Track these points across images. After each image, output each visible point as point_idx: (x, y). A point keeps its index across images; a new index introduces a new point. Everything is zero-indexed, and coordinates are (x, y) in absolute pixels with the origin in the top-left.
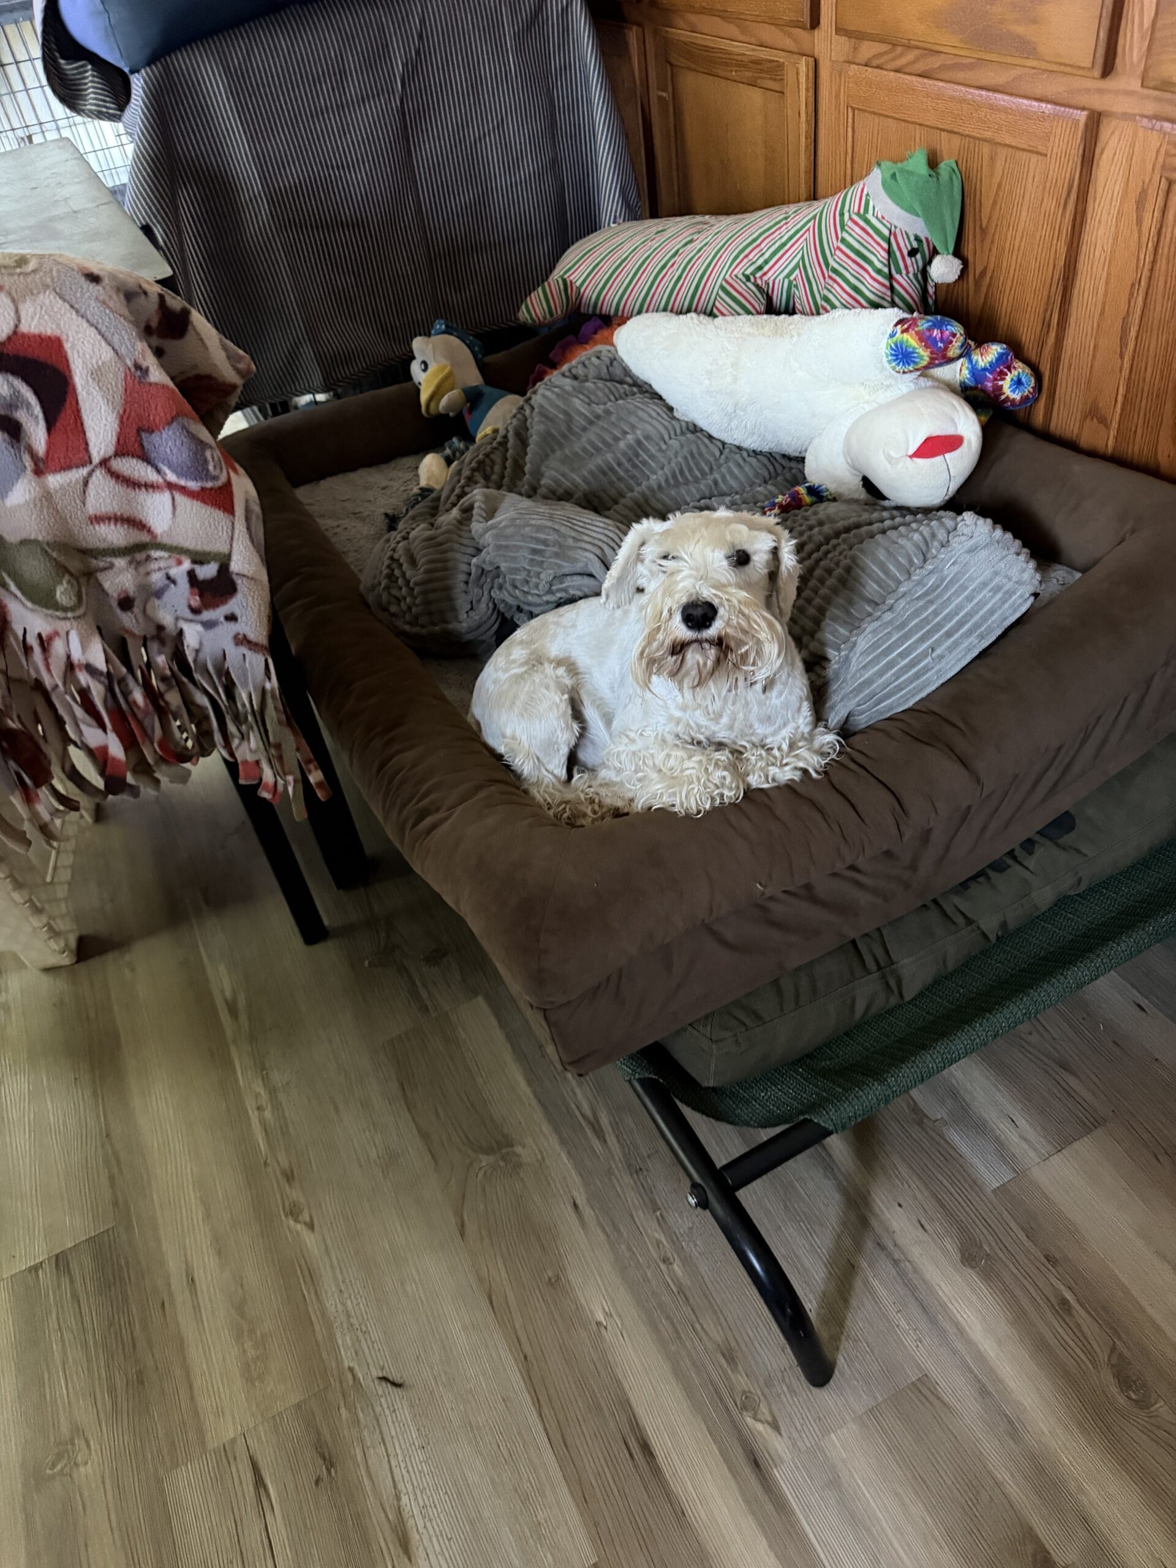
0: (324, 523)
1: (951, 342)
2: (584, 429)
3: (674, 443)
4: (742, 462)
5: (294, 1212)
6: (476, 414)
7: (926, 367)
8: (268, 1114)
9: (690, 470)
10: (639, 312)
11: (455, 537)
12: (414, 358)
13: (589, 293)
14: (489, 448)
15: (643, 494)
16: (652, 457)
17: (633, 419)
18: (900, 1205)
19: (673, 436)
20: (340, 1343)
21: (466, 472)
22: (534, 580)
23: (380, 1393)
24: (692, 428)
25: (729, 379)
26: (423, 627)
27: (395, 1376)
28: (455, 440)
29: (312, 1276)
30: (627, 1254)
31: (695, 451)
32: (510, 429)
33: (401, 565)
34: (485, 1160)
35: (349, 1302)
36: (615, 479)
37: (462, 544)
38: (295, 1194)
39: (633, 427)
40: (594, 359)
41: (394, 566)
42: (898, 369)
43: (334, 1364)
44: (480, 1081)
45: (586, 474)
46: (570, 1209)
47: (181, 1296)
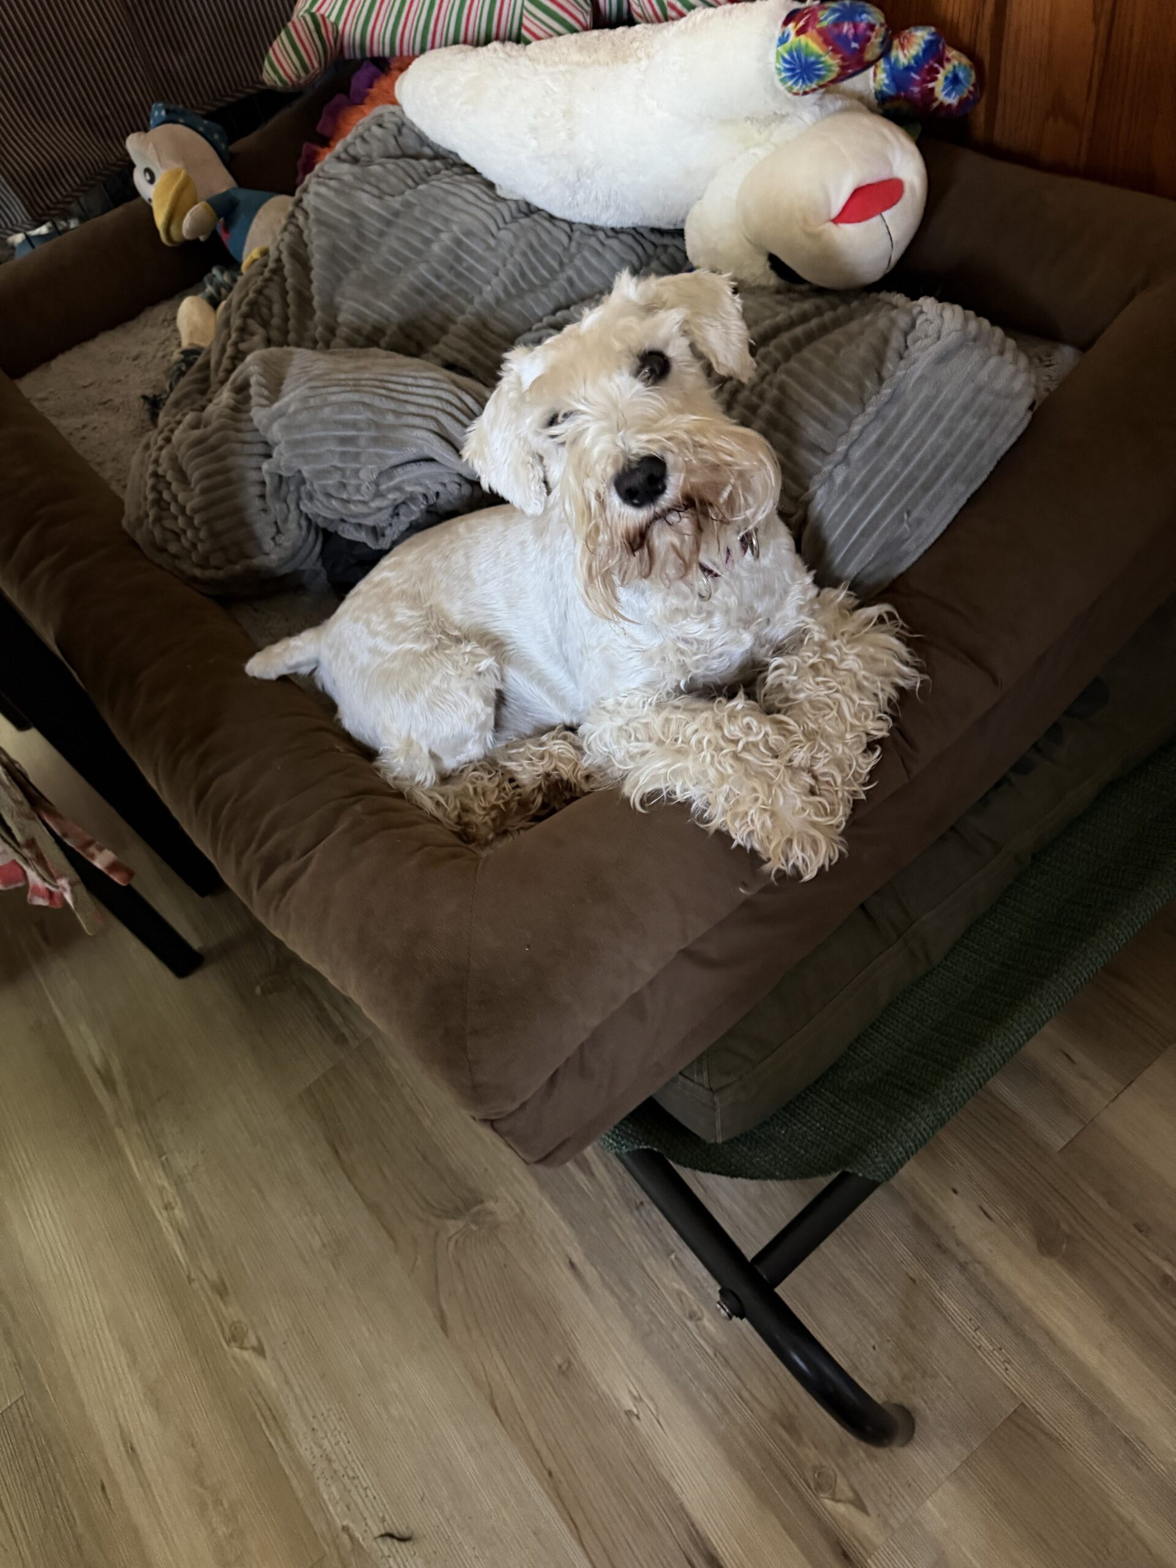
0: (66, 425)
1: (868, 39)
2: (382, 234)
3: (504, 234)
4: (599, 248)
5: (236, 1337)
6: (235, 231)
7: (834, 81)
8: (178, 1212)
9: (534, 269)
10: (423, 50)
11: (231, 434)
12: (132, 166)
13: (351, 30)
14: (259, 281)
15: (478, 315)
16: (480, 259)
17: (444, 210)
18: (955, 1192)
19: (501, 225)
20: (326, 1497)
21: (236, 322)
22: (353, 482)
23: (387, 1553)
24: (524, 208)
25: (563, 135)
26: (218, 568)
27: (401, 1529)
28: (215, 271)
29: (276, 1419)
30: (646, 1318)
31: (535, 242)
32: (283, 247)
33: (170, 484)
34: (453, 1226)
35: (325, 1442)
36: (435, 298)
37: (244, 442)
38: (232, 1312)
39: (446, 221)
40: (376, 130)
41: (161, 486)
42: (796, 89)
43: (324, 1528)
44: (427, 1123)
45: (396, 298)
46: (567, 1273)
47: (122, 1472)
